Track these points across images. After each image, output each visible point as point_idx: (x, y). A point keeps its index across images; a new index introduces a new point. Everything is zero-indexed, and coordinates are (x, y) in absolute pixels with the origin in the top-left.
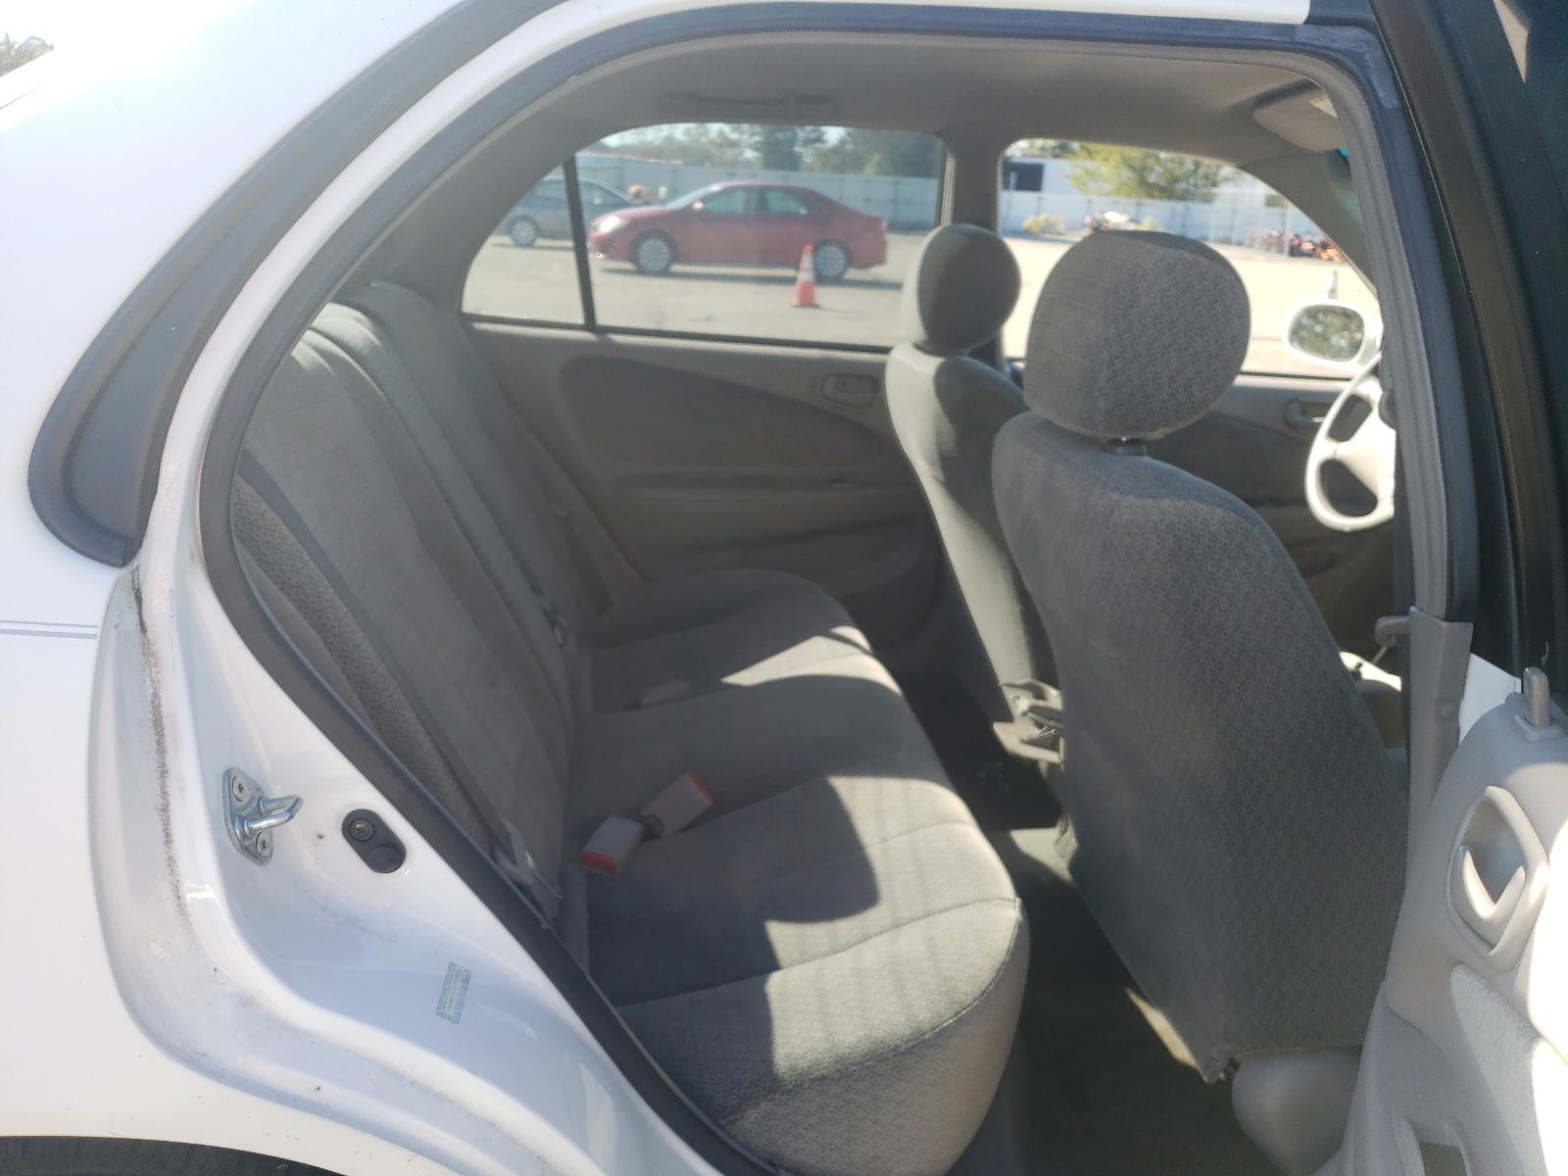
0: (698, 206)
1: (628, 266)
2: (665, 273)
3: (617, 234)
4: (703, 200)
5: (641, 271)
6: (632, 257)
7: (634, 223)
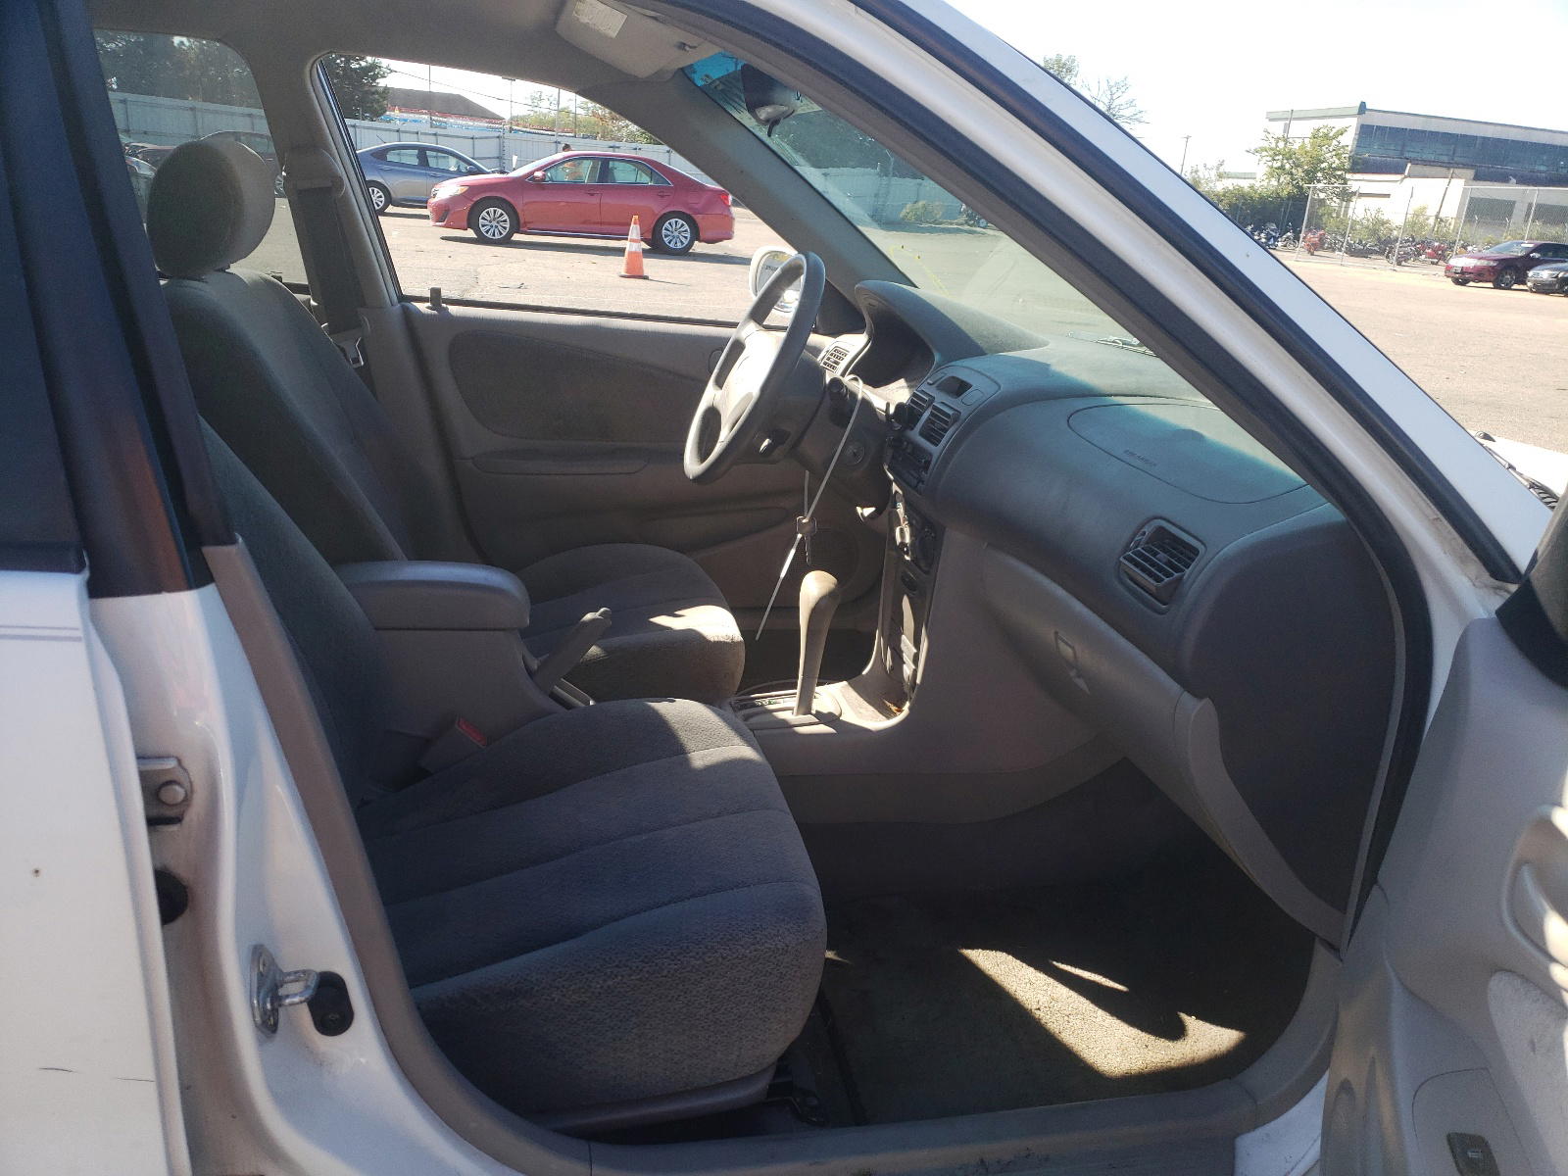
0: (539, 174)
1: (470, 233)
2: (506, 242)
3: (454, 199)
4: (545, 168)
5: (481, 240)
6: (472, 222)
7: (473, 189)
